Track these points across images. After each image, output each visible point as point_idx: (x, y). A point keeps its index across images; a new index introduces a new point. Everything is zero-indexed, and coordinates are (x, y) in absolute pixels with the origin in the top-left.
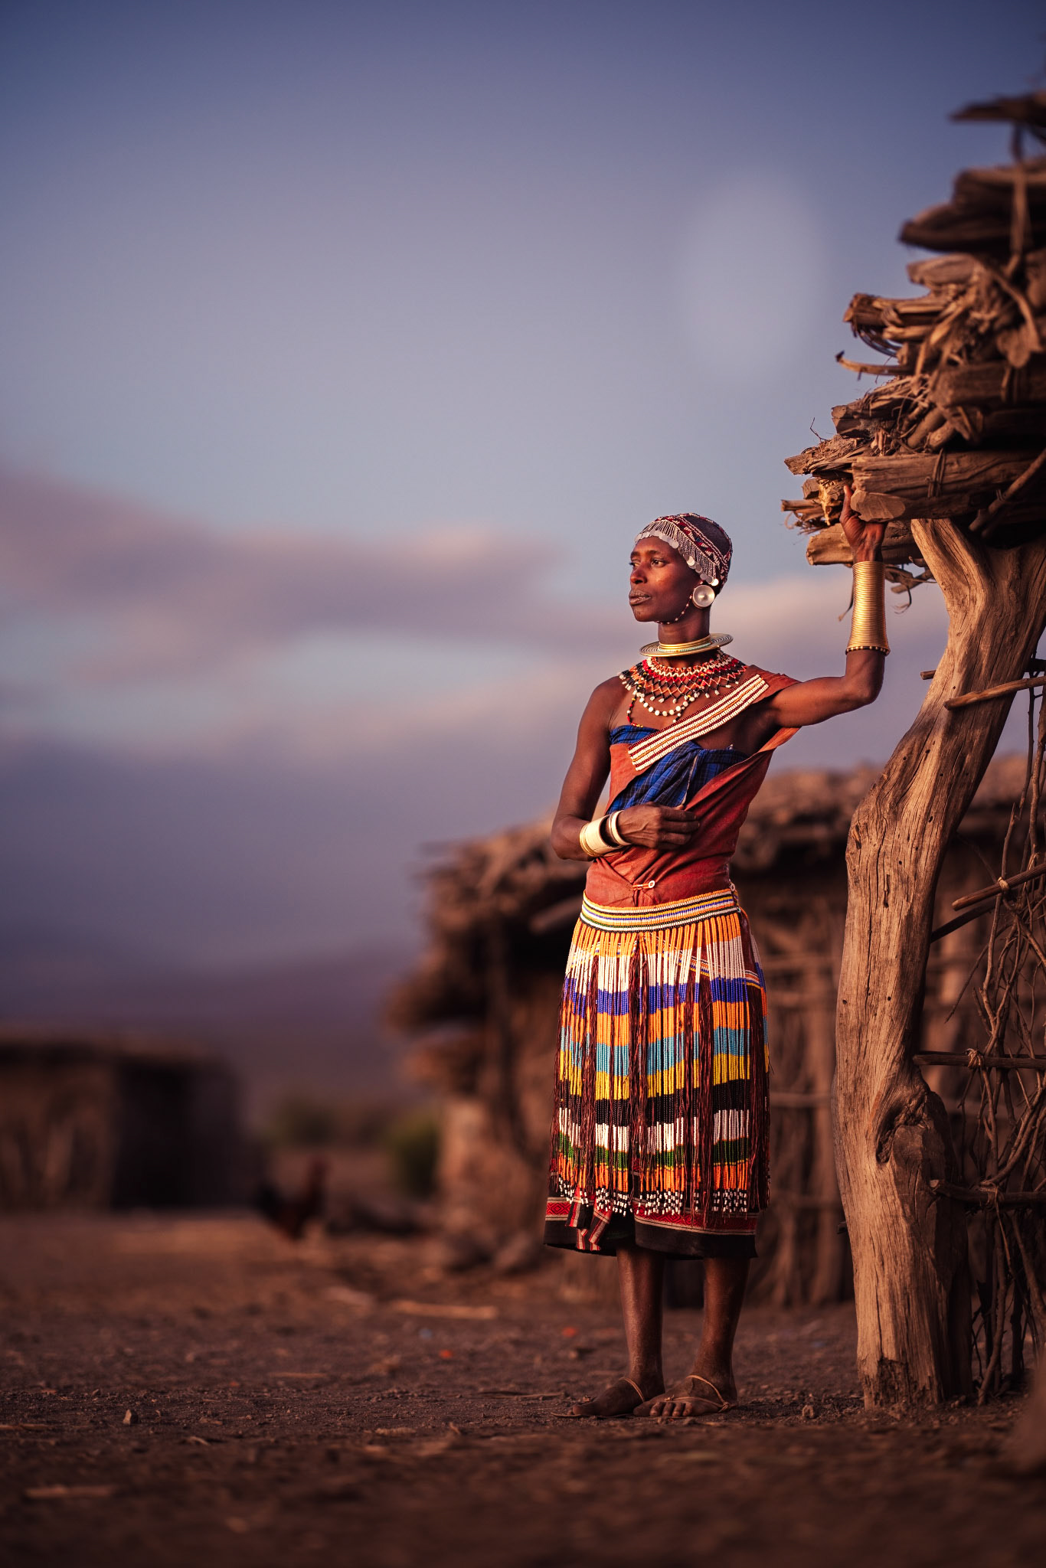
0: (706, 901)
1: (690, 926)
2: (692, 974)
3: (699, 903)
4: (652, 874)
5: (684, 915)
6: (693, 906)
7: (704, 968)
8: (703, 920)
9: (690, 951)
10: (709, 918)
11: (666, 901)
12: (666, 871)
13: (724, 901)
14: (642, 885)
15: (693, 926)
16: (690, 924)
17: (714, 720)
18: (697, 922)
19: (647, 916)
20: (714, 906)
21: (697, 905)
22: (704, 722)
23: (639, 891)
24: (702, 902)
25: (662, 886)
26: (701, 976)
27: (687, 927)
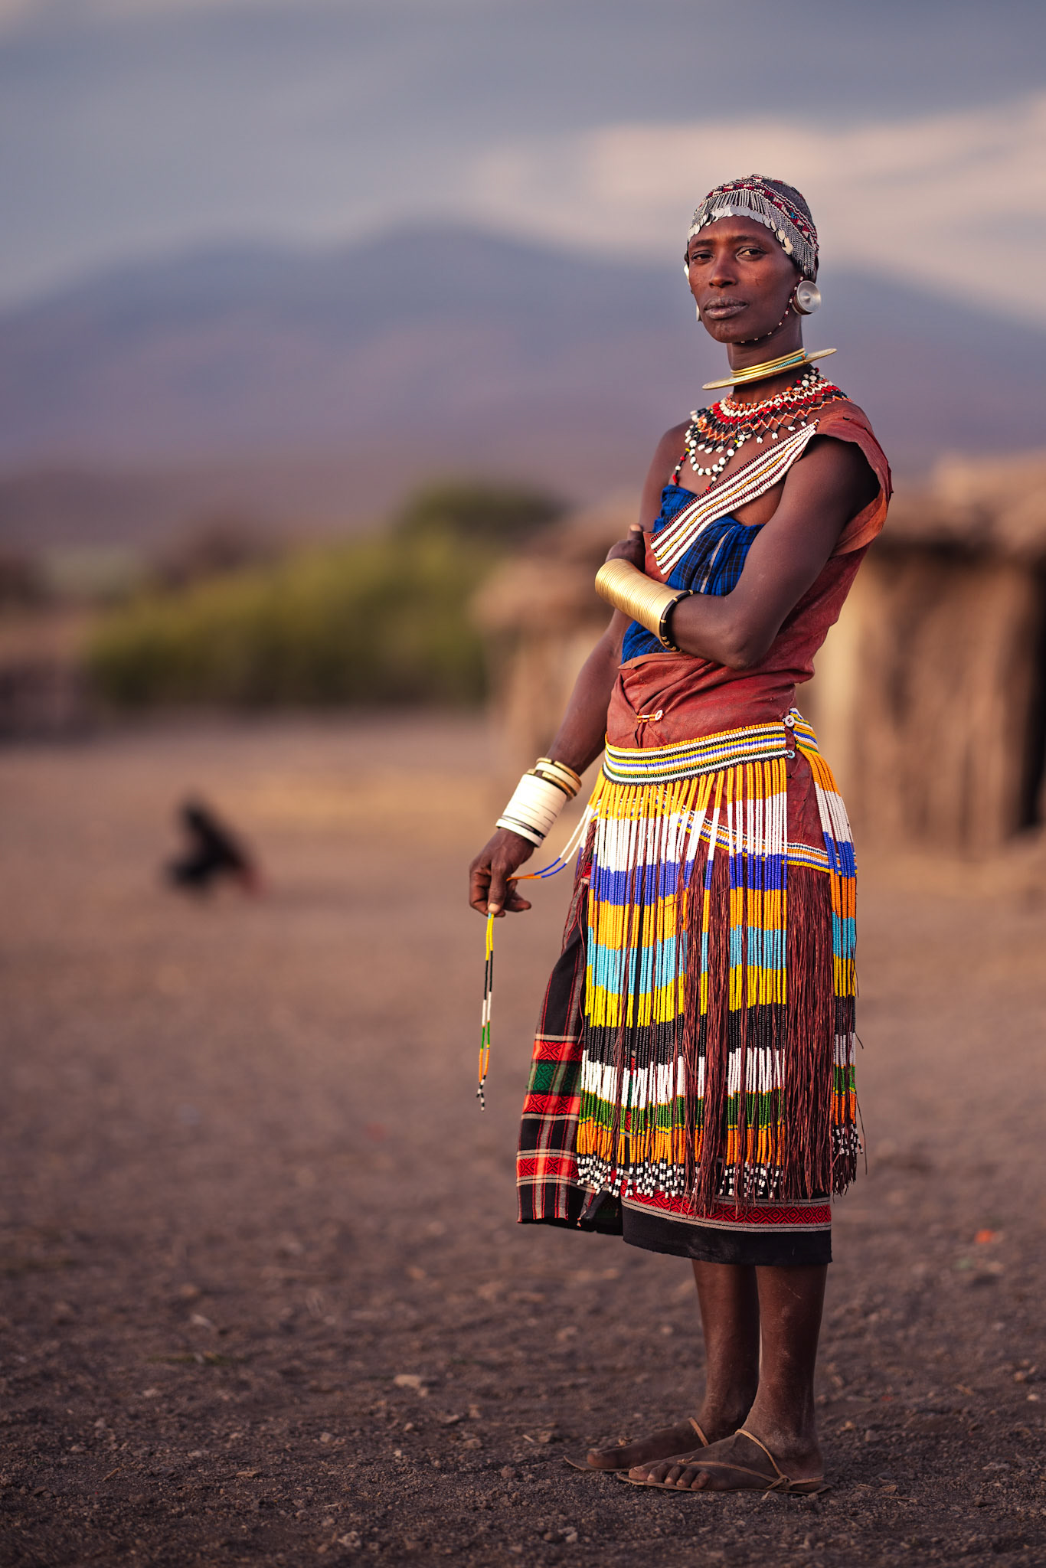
0: (734, 740)
1: (708, 776)
2: (702, 846)
3: (722, 743)
4: (662, 701)
5: (698, 760)
6: (714, 748)
7: (722, 838)
8: (725, 769)
9: (704, 811)
10: (734, 766)
11: (677, 740)
12: (679, 698)
13: (765, 741)
14: (648, 716)
15: (712, 776)
16: (707, 774)
17: (749, 488)
18: (716, 771)
19: (653, 761)
20: (747, 748)
21: (720, 746)
22: (736, 492)
23: (645, 724)
24: (727, 741)
25: (671, 718)
26: (717, 849)
27: (704, 777)
